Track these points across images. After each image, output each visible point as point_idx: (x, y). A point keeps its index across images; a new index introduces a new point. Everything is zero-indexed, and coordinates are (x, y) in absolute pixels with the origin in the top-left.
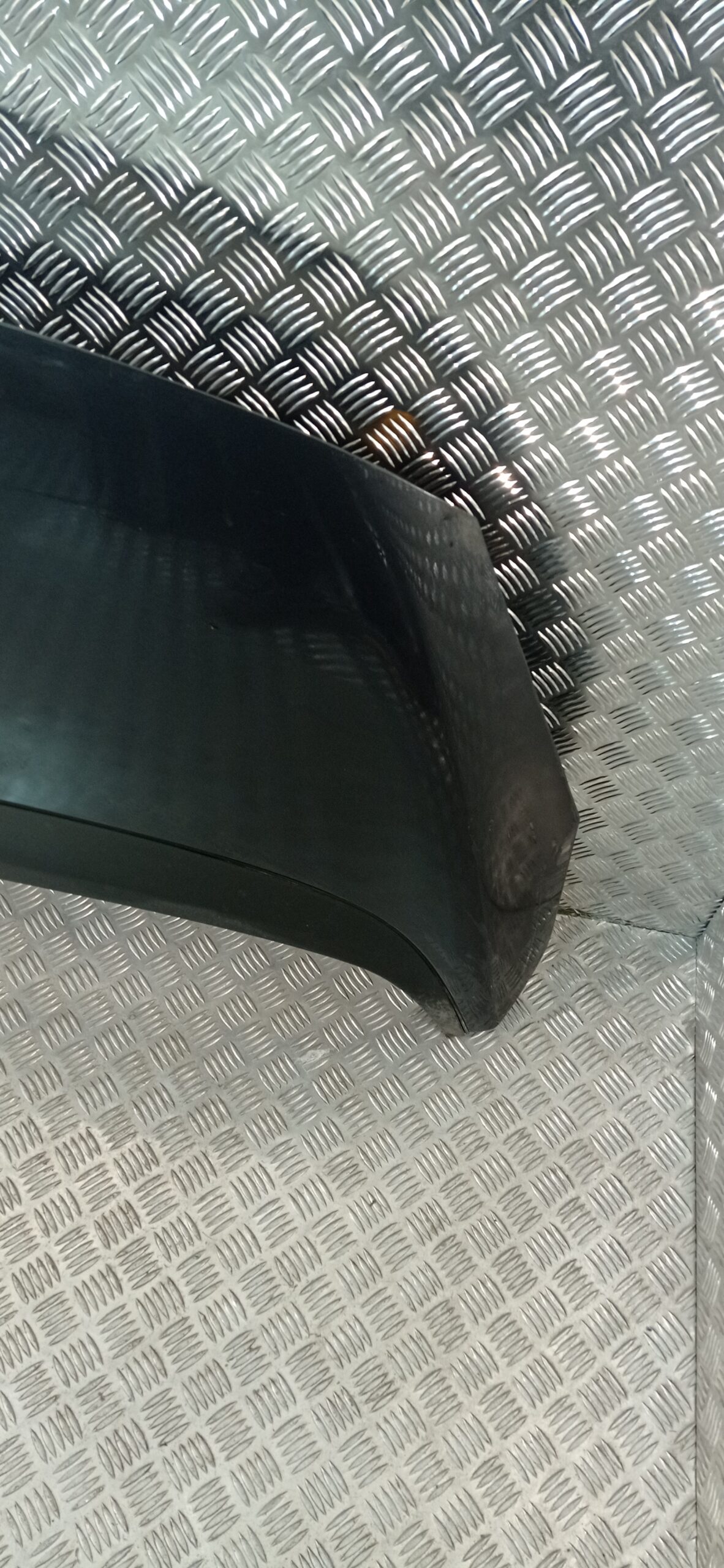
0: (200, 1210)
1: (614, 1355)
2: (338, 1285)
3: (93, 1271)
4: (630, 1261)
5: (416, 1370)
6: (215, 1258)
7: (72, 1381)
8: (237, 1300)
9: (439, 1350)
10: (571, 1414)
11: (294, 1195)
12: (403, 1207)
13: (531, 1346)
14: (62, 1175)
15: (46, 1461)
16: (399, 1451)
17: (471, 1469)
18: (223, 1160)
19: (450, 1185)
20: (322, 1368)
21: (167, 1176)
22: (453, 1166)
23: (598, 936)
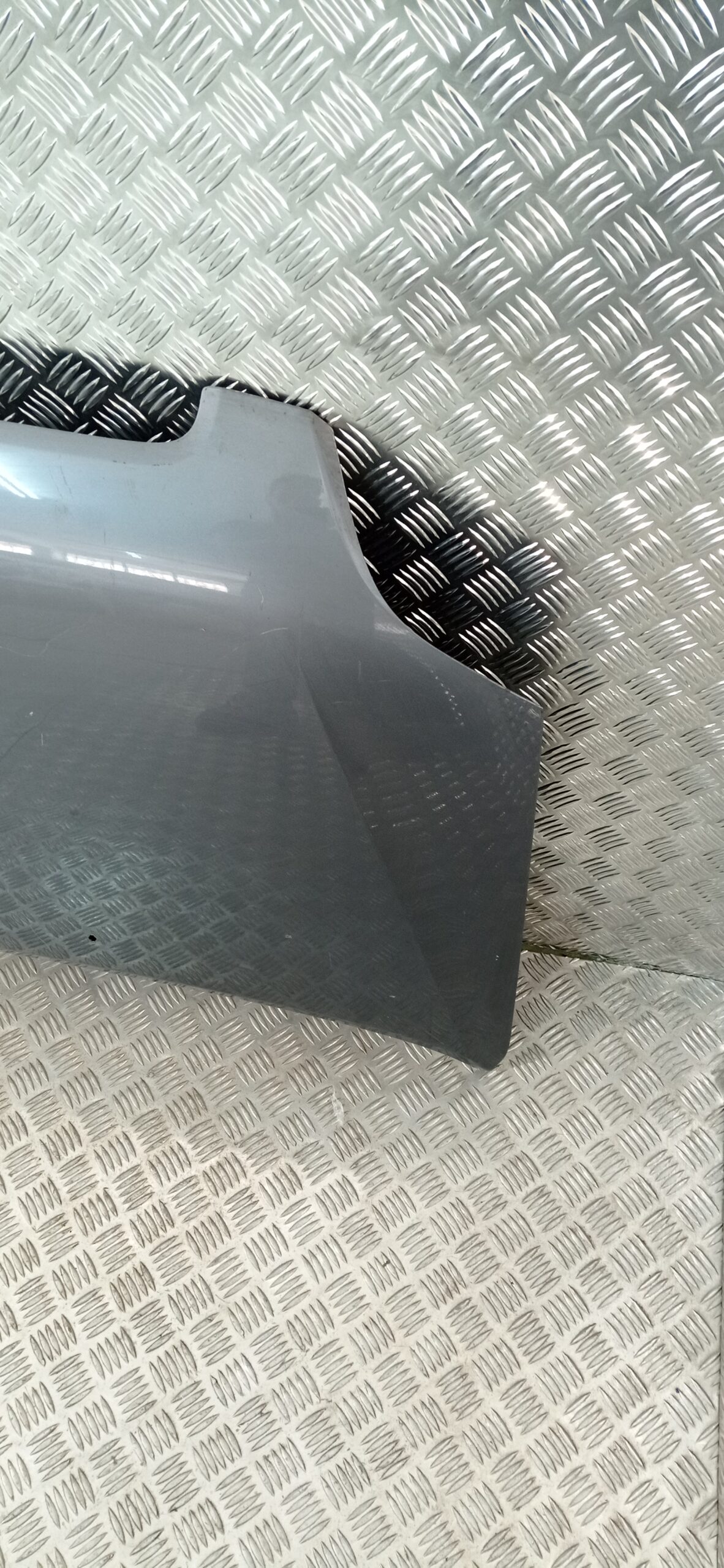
0: (213, 1273)
1: (633, 1425)
2: (349, 1349)
3: (108, 1334)
4: (652, 1325)
5: (427, 1438)
6: (227, 1322)
7: (86, 1444)
8: (249, 1364)
9: (451, 1417)
10: (586, 1485)
11: (308, 1256)
12: (418, 1269)
13: (546, 1413)
14: (79, 1237)
15: (59, 1525)
16: (409, 1520)
17: (481, 1541)
18: (237, 1221)
19: (466, 1245)
20: (332, 1434)
21: (182, 1238)
22: (470, 1225)
23: (624, 982)
